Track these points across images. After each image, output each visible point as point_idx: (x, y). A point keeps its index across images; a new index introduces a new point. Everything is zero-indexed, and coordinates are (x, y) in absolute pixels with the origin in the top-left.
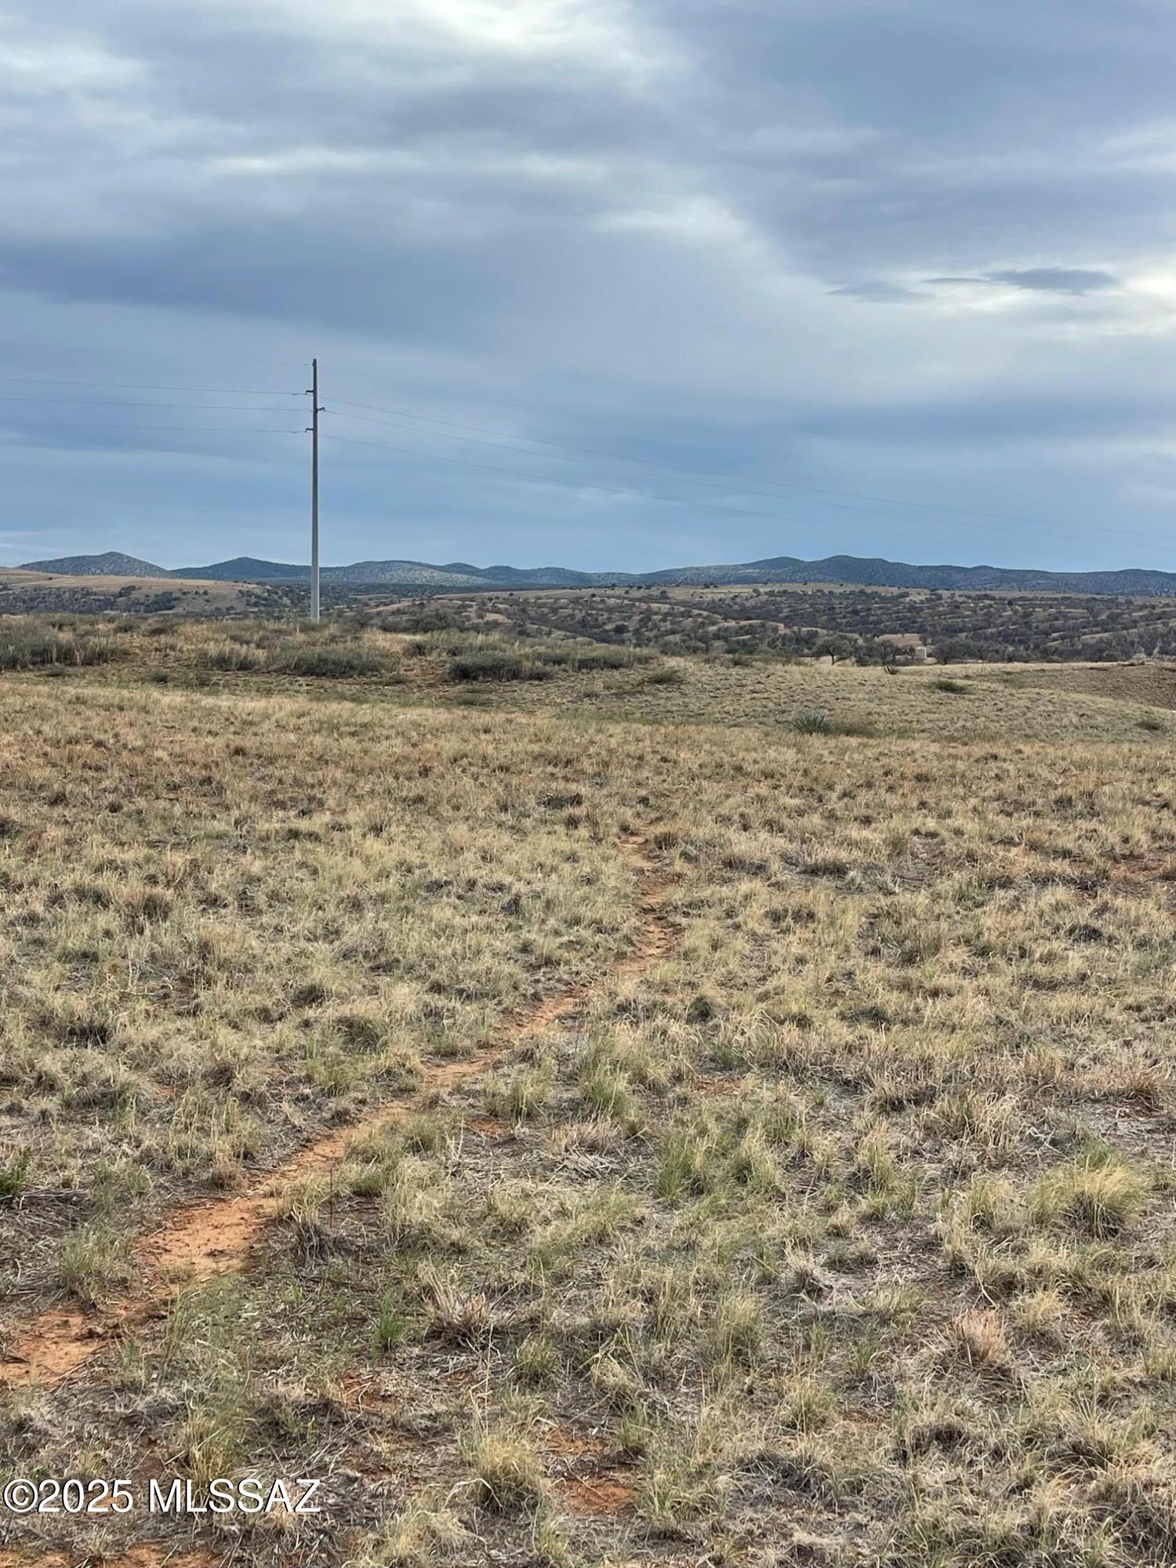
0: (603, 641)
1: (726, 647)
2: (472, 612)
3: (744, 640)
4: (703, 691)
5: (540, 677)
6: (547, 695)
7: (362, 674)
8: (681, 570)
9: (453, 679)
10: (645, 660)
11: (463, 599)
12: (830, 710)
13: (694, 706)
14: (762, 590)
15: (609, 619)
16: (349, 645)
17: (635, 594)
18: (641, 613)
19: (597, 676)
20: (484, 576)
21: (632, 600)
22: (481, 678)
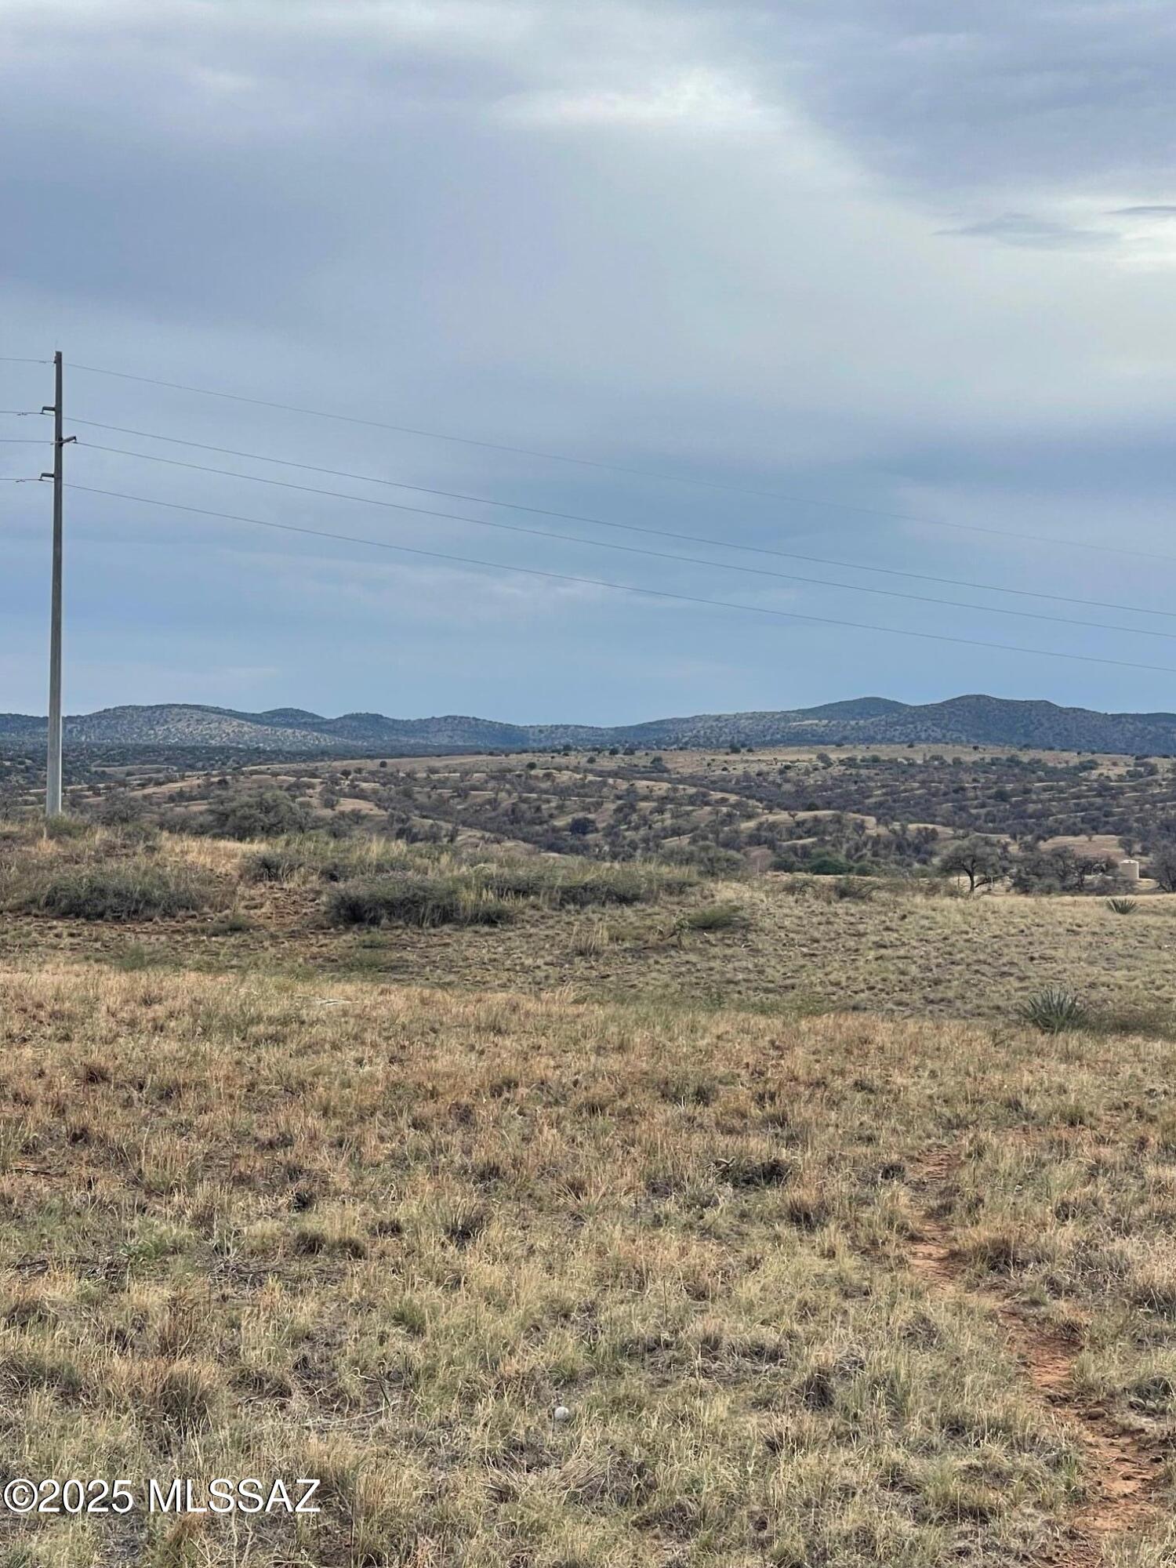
0: (551, 848)
1: (774, 859)
2: (314, 796)
3: (804, 847)
4: (791, 943)
5: (492, 919)
6: (508, 953)
7: (168, 914)
8: (686, 721)
9: (335, 924)
10: (678, 888)
11: (298, 774)
12: (1021, 979)
13: (775, 973)
14: (833, 757)
15: (561, 808)
16: (142, 861)
17: (606, 763)
18: (619, 798)
19: (595, 917)
20: (333, 732)
21: (600, 774)
22: (384, 921)
